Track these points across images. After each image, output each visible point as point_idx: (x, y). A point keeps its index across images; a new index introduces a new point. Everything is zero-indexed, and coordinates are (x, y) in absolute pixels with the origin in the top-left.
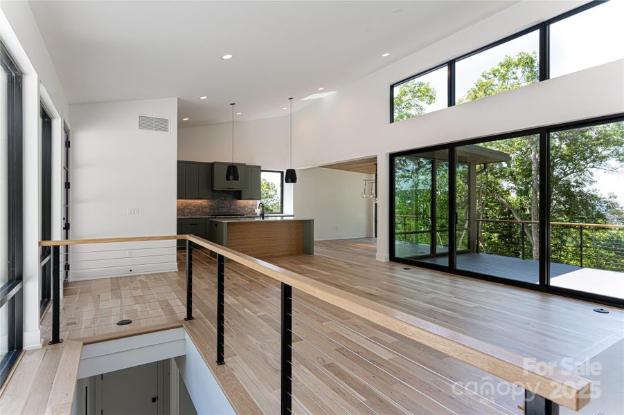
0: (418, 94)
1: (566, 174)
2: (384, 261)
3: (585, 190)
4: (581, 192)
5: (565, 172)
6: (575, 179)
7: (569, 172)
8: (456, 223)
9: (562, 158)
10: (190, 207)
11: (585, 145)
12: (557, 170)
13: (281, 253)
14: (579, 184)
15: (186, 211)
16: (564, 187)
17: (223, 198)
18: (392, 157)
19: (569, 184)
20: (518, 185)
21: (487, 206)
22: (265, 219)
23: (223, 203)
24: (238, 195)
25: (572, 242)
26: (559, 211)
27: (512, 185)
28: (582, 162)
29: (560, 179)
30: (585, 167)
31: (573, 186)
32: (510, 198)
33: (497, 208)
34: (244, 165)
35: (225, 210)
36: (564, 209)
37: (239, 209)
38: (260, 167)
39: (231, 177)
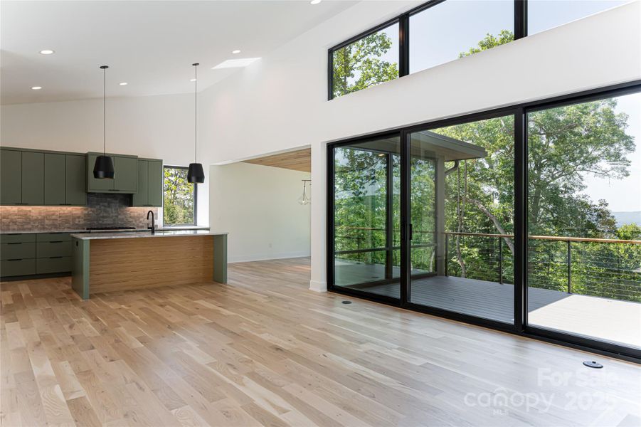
0: (384, 78)
1: (554, 178)
2: (319, 291)
3: (574, 196)
4: (570, 198)
5: (553, 175)
6: (564, 183)
7: (557, 175)
8: (411, 238)
9: (550, 159)
10: (54, 217)
11: (575, 144)
12: (545, 172)
13: (180, 282)
14: (568, 189)
15: (47, 222)
16: (552, 192)
17: (106, 204)
18: (331, 147)
19: (557, 189)
20: (501, 189)
21: (465, 214)
22: (157, 234)
23: (105, 211)
24: (128, 200)
25: (561, 257)
26: (546, 221)
27: (495, 190)
28: (571, 164)
29: (548, 183)
30: (575, 170)
31: (562, 191)
32: (492, 205)
33: (478, 218)
34: (136, 157)
35: (108, 222)
36: (552, 218)
37: (130, 220)
38: (161, 161)
39: (101, 174)
